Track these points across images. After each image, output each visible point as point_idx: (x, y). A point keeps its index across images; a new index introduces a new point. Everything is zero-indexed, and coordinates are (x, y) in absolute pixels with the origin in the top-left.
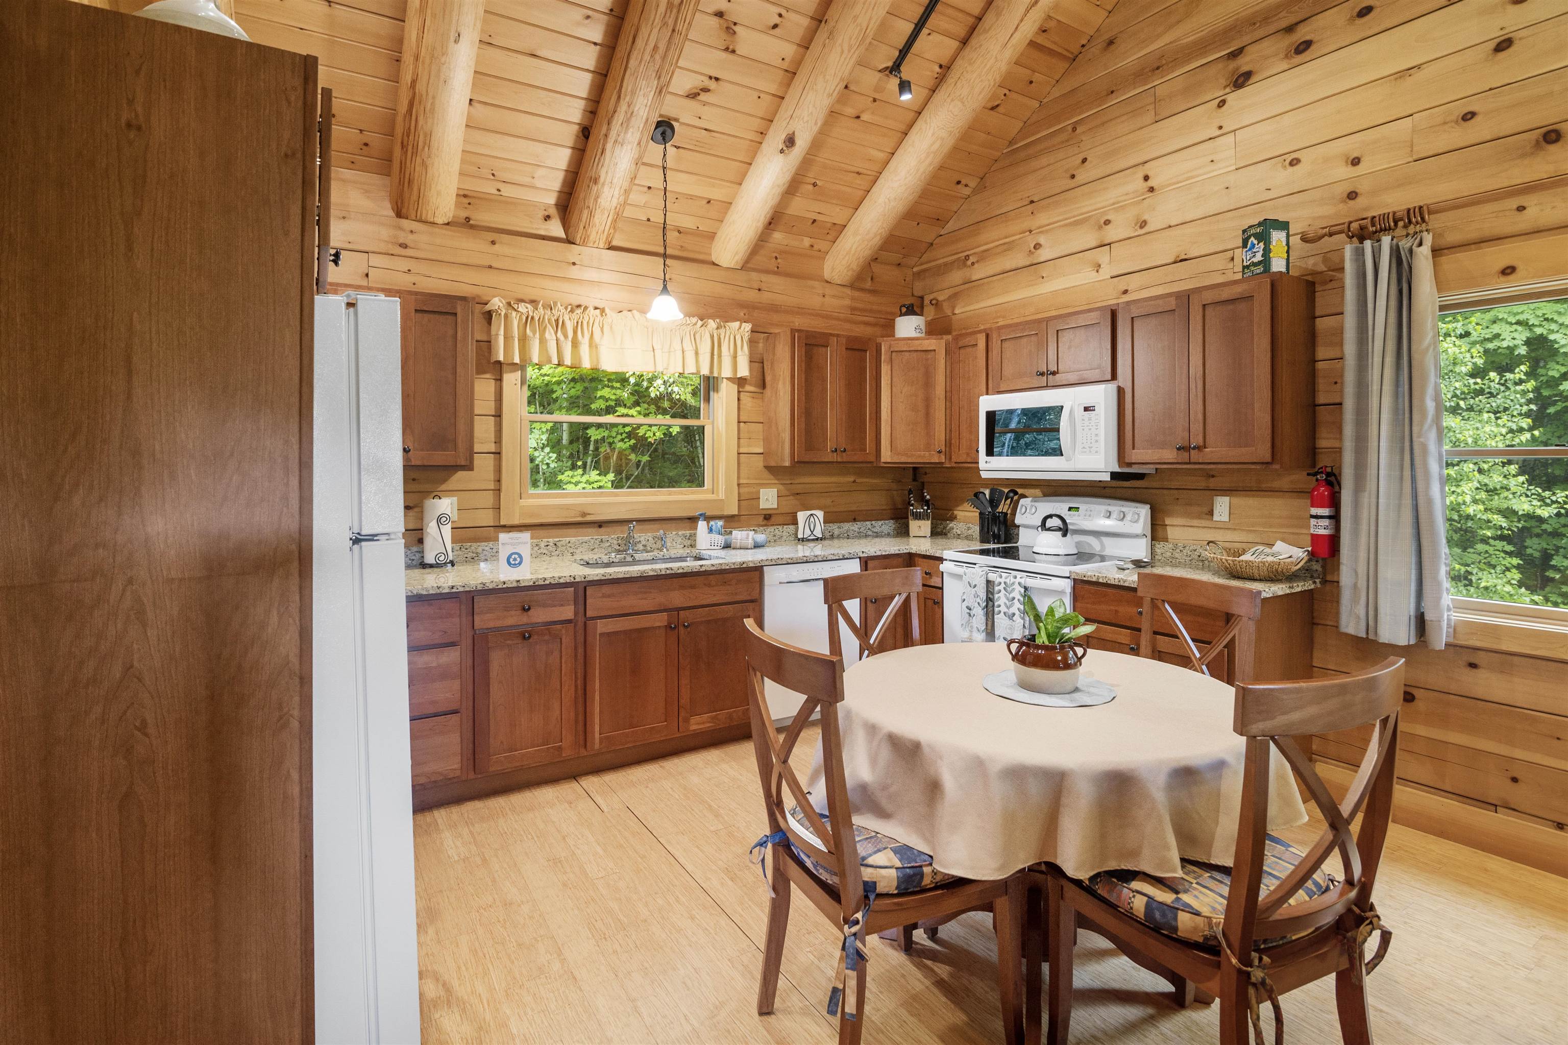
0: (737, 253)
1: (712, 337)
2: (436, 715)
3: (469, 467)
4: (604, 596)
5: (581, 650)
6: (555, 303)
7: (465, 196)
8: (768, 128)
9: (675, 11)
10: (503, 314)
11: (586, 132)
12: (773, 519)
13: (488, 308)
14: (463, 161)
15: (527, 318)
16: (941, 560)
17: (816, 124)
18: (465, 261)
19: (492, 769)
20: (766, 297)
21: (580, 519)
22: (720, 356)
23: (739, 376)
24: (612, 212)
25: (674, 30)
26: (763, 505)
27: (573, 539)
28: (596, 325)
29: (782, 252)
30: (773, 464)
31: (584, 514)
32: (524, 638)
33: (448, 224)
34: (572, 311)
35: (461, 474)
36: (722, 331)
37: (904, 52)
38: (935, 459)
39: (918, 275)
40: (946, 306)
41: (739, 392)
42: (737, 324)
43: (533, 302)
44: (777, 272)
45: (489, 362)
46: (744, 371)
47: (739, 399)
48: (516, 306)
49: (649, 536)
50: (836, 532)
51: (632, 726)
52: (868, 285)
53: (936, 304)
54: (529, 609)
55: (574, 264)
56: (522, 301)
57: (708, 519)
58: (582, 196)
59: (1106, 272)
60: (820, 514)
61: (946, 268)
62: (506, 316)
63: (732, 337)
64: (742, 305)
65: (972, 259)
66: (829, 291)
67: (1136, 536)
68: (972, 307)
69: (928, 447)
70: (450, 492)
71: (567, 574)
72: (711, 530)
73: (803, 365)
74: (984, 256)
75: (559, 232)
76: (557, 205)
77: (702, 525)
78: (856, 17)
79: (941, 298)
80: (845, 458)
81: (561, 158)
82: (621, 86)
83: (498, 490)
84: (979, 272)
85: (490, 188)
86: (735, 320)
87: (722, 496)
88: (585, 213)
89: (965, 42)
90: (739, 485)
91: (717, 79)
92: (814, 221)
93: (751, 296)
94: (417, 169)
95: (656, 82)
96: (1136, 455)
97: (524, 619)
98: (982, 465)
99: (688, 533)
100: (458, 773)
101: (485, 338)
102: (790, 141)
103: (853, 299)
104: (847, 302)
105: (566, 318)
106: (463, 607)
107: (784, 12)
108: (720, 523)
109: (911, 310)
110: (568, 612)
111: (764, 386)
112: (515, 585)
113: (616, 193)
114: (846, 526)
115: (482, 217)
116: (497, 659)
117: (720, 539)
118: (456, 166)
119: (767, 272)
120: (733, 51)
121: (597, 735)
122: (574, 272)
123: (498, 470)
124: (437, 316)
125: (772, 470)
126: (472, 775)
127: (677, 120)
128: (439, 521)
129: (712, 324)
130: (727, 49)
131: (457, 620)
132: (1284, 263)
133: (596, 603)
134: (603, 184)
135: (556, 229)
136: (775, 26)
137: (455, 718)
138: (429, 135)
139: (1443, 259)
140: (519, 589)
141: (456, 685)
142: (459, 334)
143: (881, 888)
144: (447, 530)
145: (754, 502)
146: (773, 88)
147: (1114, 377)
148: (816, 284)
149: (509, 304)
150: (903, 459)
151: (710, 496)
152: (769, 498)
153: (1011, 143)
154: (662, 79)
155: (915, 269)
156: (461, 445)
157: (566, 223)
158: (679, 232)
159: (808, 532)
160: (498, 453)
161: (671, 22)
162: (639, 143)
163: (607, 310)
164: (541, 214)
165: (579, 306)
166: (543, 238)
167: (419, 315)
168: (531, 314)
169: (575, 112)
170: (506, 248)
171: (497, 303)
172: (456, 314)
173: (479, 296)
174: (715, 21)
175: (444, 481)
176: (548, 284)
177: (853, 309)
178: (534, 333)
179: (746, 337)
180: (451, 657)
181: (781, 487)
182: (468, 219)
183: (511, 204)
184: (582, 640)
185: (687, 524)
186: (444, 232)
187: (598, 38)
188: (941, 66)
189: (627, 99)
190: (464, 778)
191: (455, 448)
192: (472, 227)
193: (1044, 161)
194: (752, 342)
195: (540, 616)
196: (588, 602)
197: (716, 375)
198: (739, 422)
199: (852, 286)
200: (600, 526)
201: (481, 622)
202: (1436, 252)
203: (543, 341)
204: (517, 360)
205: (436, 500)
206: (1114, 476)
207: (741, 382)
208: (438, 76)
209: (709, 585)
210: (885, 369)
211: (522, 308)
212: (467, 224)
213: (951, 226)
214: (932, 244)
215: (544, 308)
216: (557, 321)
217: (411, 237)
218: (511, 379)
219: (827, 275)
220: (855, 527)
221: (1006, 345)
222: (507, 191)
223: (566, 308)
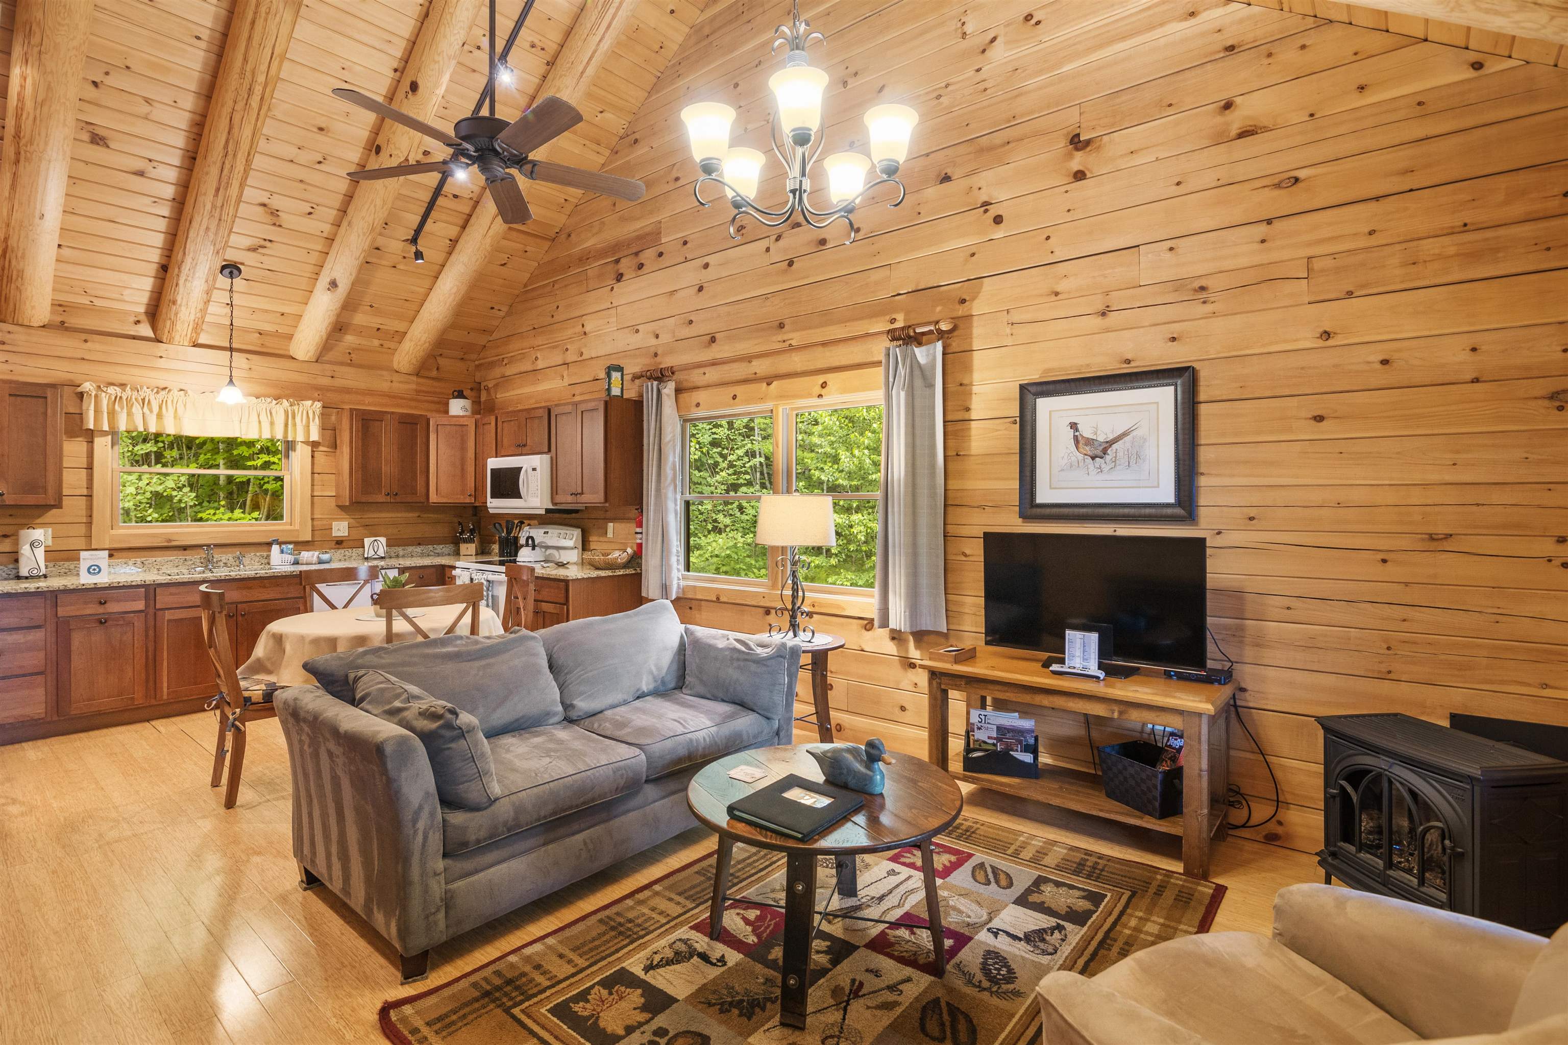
0: (308, 351)
1: (286, 412)
2: (24, 675)
3: (59, 505)
4: (171, 594)
5: (151, 633)
6: (142, 387)
7: (60, 305)
8: (320, 271)
9: (218, 210)
10: (93, 395)
11: (164, 268)
12: (344, 544)
13: (79, 389)
14: (54, 282)
15: (116, 398)
16: (454, 568)
17: (351, 274)
18: (59, 354)
19: (72, 713)
20: (338, 383)
21: (166, 544)
22: (295, 425)
23: (311, 440)
24: (191, 323)
25: (220, 220)
26: (335, 533)
27: (159, 559)
28: (180, 403)
29: (354, 349)
30: (340, 504)
31: (170, 541)
32: (101, 622)
33: (44, 326)
34: (157, 393)
35: (54, 511)
36: (296, 408)
37: (418, 231)
38: (468, 500)
39: (478, 367)
40: (492, 391)
41: (313, 451)
42: (309, 403)
43: (123, 386)
44: (351, 364)
45: (81, 429)
46: (315, 436)
47: (313, 457)
48: (105, 389)
49: (230, 556)
50: (401, 553)
51: (195, 684)
52: (434, 373)
53: (487, 389)
54: (105, 603)
55: (161, 357)
56: (113, 384)
57: (280, 543)
58: (164, 311)
59: (566, 382)
60: (383, 540)
61: (492, 365)
62: (96, 396)
63: (305, 413)
64: (317, 388)
65: (506, 361)
66: (396, 377)
67: (572, 548)
68: (507, 394)
69: (463, 492)
70: (43, 525)
71: (139, 579)
72: (282, 552)
73: (360, 434)
74: (512, 360)
75: (149, 333)
76: (146, 313)
77: (275, 548)
78: (363, 218)
79: (490, 386)
80: (398, 499)
81: (147, 284)
82: (185, 248)
83: (89, 524)
84: (510, 371)
85: (85, 300)
86: (309, 399)
87: (297, 527)
88: (168, 323)
89: (464, 227)
90: (313, 519)
91: (270, 241)
92: (378, 329)
93: (326, 381)
94: (12, 292)
95: (212, 247)
96: (559, 498)
97: (101, 610)
98: (489, 505)
99: (265, 554)
100: (43, 716)
101: (78, 412)
102: (334, 284)
103: (418, 384)
104: (414, 386)
105: (152, 398)
106: (49, 602)
107: (315, 206)
108: (291, 546)
109: (460, 395)
110: (140, 605)
111: (336, 448)
112: (93, 586)
113: (193, 311)
114: (410, 549)
115: (74, 321)
116: (77, 639)
117: (291, 558)
118: (48, 289)
119: (342, 364)
120: (280, 226)
121: (165, 690)
122: (162, 363)
123: (90, 507)
124: (29, 399)
125: (341, 507)
126: (55, 718)
127: (242, 264)
128: (32, 545)
129: (285, 403)
130: (274, 224)
131: (42, 611)
132: (619, 390)
133: (163, 600)
134: (180, 306)
135: (145, 330)
136: (310, 213)
137: (40, 679)
138: (21, 274)
139: (680, 396)
140: (96, 589)
141: (42, 655)
142: (49, 411)
143: (253, 700)
144: (40, 553)
145: (327, 532)
146: (319, 247)
147: (549, 450)
148: (384, 373)
149: (99, 387)
150: (444, 500)
151: (288, 527)
152: (341, 528)
153: (525, 286)
154: (217, 246)
155: (477, 363)
156: (51, 491)
157: (154, 328)
158: (260, 334)
159: (372, 553)
160: (90, 496)
161: (217, 215)
162: (207, 281)
163: (189, 392)
164: (133, 319)
165: (166, 388)
166: (134, 338)
167: (12, 398)
168: (119, 395)
169: (155, 256)
170: (96, 346)
171: (87, 386)
172: (46, 398)
173: (72, 381)
174: (261, 209)
175: (39, 517)
176: (136, 371)
177: (417, 391)
178: (122, 408)
179: (318, 412)
180: (37, 636)
181: (352, 520)
182: (63, 323)
183: (105, 312)
184: (153, 623)
185: (266, 548)
186: (40, 333)
187: (166, 214)
188: (451, 240)
189: (191, 255)
190: (49, 719)
191: (45, 493)
192: (67, 329)
193: (540, 302)
194: (323, 415)
195: (114, 608)
196: (157, 598)
197: (290, 439)
198: (313, 473)
199: (417, 375)
200: (185, 550)
201: (61, 612)
202: (678, 391)
203: (130, 414)
204: (106, 427)
205: (31, 531)
206: (548, 511)
207: (314, 445)
208: (27, 237)
209: (265, 587)
210: (432, 437)
211: (111, 390)
212: (63, 327)
213: (495, 336)
214: (485, 346)
215: (132, 390)
216: (143, 400)
217: (9, 336)
218: (102, 444)
219: (395, 366)
220: (419, 549)
221: (505, 424)
222: (98, 302)
223: (152, 390)
